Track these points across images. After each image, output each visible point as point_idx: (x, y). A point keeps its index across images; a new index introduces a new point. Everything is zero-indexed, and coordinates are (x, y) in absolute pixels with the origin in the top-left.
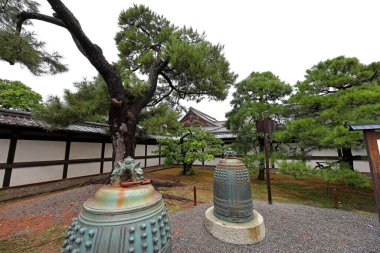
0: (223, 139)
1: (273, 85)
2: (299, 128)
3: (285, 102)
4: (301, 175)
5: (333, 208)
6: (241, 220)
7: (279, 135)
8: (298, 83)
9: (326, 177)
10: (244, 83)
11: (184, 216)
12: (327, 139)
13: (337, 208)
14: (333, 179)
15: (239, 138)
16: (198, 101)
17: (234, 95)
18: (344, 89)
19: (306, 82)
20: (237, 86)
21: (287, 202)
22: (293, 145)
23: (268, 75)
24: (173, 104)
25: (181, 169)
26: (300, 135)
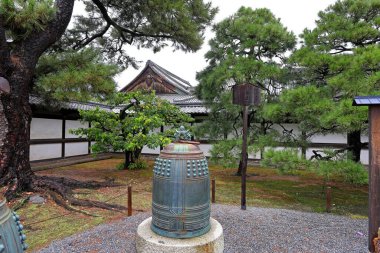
0: (193, 115)
1: (269, 31)
2: (296, 101)
3: (285, 60)
4: (290, 168)
5: (324, 212)
6: (189, 235)
7: (269, 111)
8: (306, 31)
9: (320, 170)
10: (227, 23)
11: (106, 232)
12: (329, 118)
13: (328, 211)
14: (330, 174)
15: (214, 113)
16: (156, 50)
17: (212, 43)
18: (363, 45)
19: (315, 30)
20: (216, 28)
21: (267, 206)
22: (288, 127)
23: (265, 15)
24: (112, 51)
25: (122, 161)
26: (297, 111)
